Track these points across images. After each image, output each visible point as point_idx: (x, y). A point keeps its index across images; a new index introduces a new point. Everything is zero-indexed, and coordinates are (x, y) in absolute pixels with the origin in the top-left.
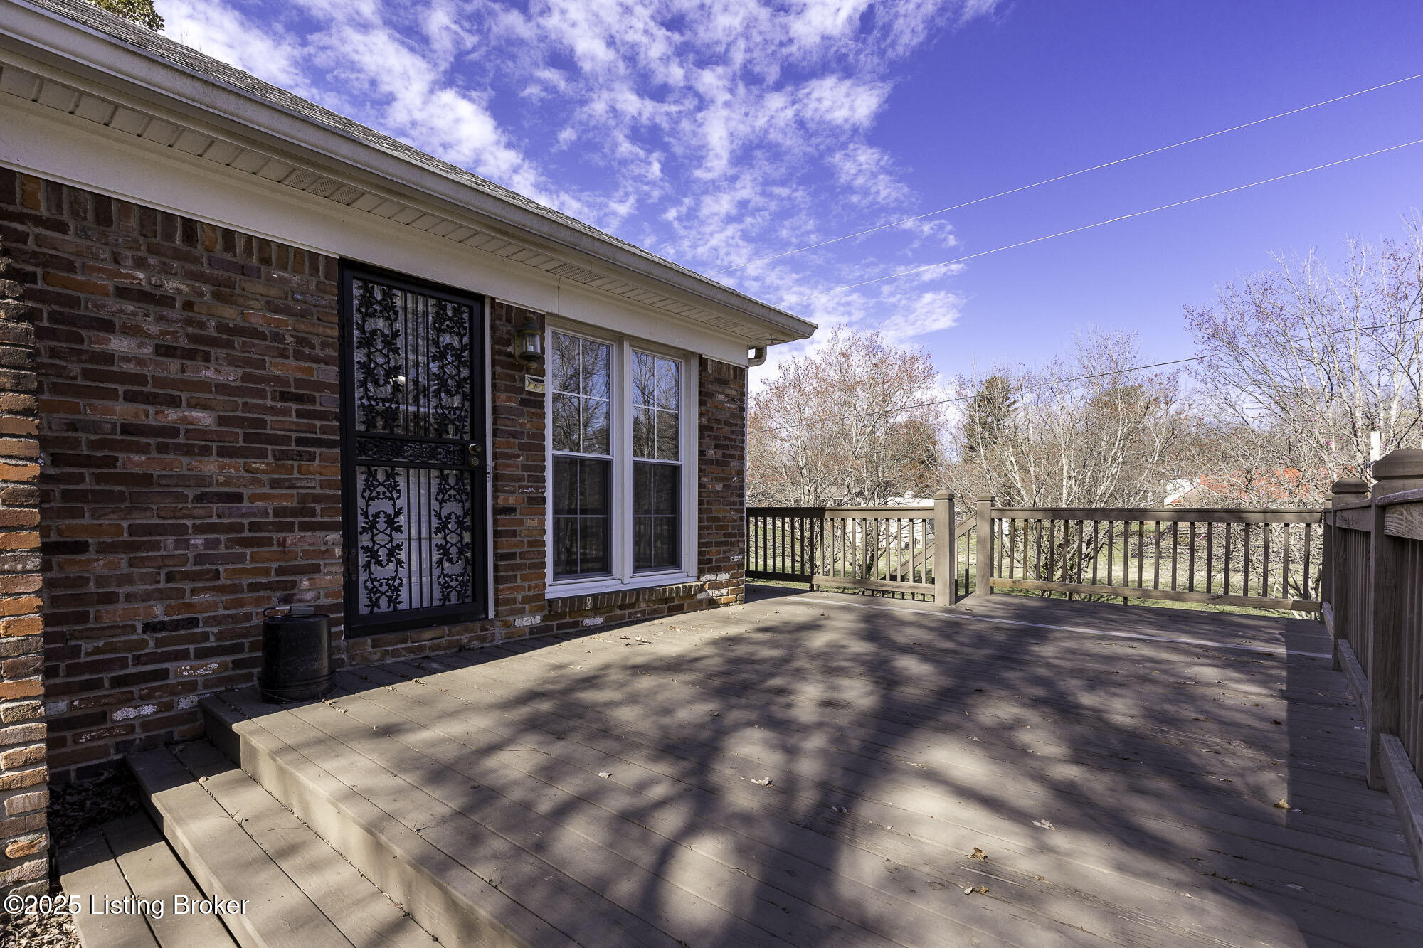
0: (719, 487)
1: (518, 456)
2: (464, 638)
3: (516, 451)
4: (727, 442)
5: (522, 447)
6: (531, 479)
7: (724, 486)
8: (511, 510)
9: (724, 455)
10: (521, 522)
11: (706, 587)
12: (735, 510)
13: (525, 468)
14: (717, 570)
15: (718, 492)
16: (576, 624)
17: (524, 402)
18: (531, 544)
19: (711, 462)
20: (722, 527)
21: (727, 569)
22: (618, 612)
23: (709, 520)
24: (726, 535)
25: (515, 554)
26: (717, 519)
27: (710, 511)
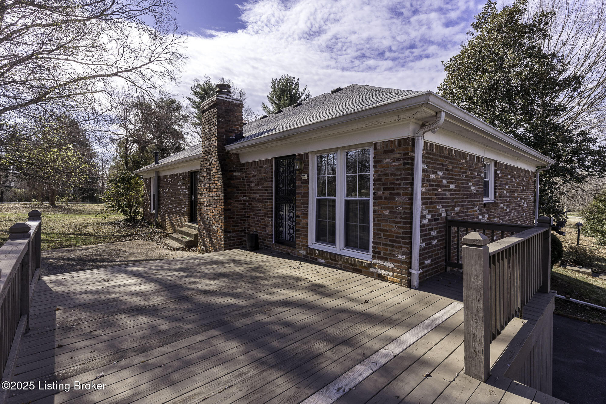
0: (386, 212)
1: (300, 200)
2: (289, 251)
3: (300, 198)
4: (393, 186)
5: (302, 197)
6: (304, 207)
7: (390, 212)
8: (299, 217)
9: (391, 194)
10: (301, 221)
11: (377, 266)
12: (398, 227)
13: (303, 204)
14: (385, 259)
15: (386, 215)
16: (316, 259)
17: (302, 183)
18: (303, 228)
19: (381, 198)
20: (389, 236)
21: (392, 261)
22: (330, 261)
23: (378, 230)
24: (390, 241)
25: (299, 230)
26: (385, 231)
27: (380, 225)
